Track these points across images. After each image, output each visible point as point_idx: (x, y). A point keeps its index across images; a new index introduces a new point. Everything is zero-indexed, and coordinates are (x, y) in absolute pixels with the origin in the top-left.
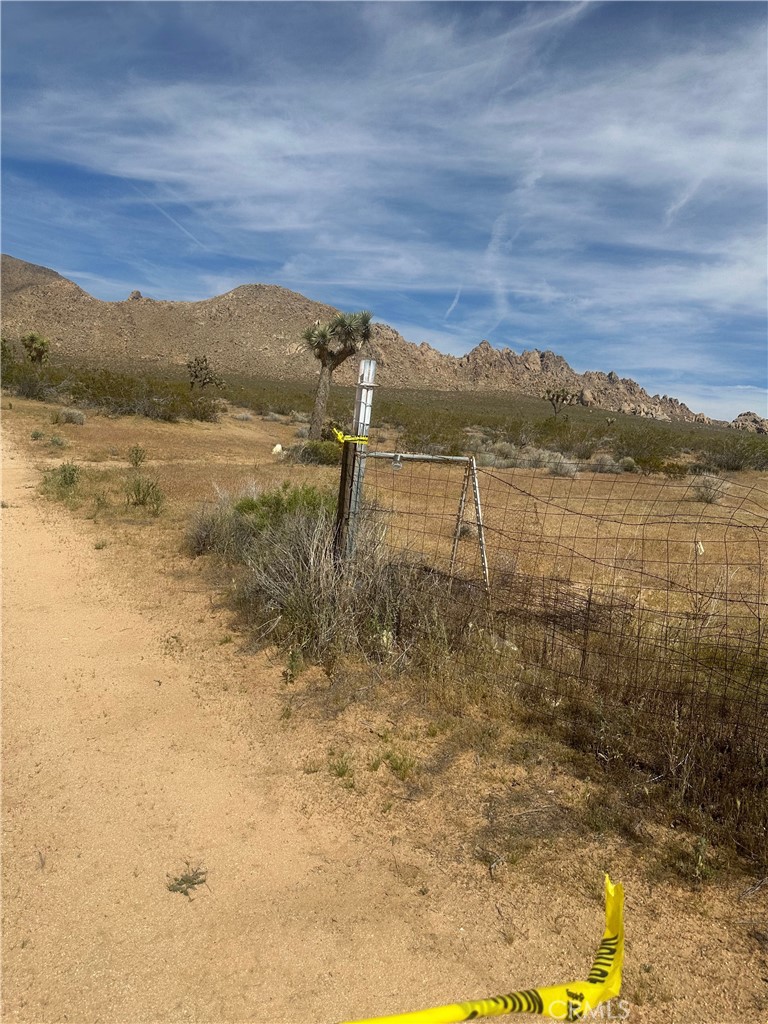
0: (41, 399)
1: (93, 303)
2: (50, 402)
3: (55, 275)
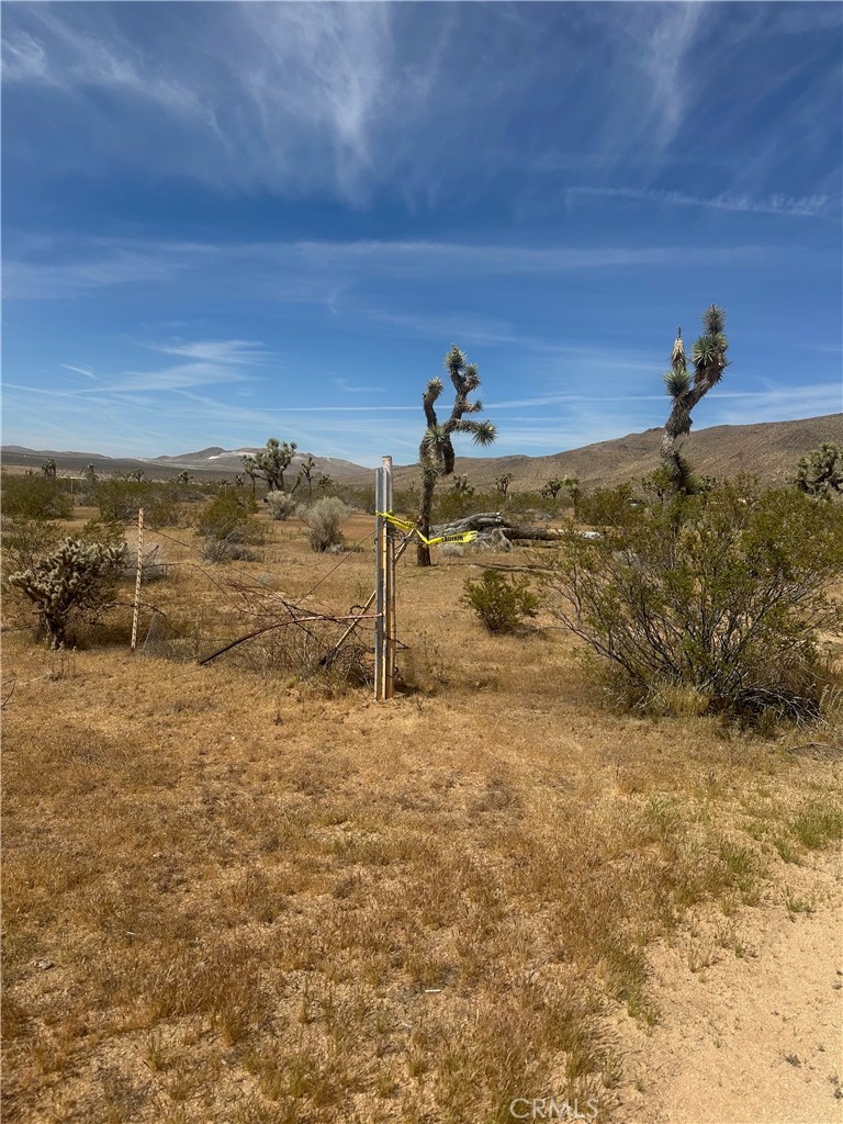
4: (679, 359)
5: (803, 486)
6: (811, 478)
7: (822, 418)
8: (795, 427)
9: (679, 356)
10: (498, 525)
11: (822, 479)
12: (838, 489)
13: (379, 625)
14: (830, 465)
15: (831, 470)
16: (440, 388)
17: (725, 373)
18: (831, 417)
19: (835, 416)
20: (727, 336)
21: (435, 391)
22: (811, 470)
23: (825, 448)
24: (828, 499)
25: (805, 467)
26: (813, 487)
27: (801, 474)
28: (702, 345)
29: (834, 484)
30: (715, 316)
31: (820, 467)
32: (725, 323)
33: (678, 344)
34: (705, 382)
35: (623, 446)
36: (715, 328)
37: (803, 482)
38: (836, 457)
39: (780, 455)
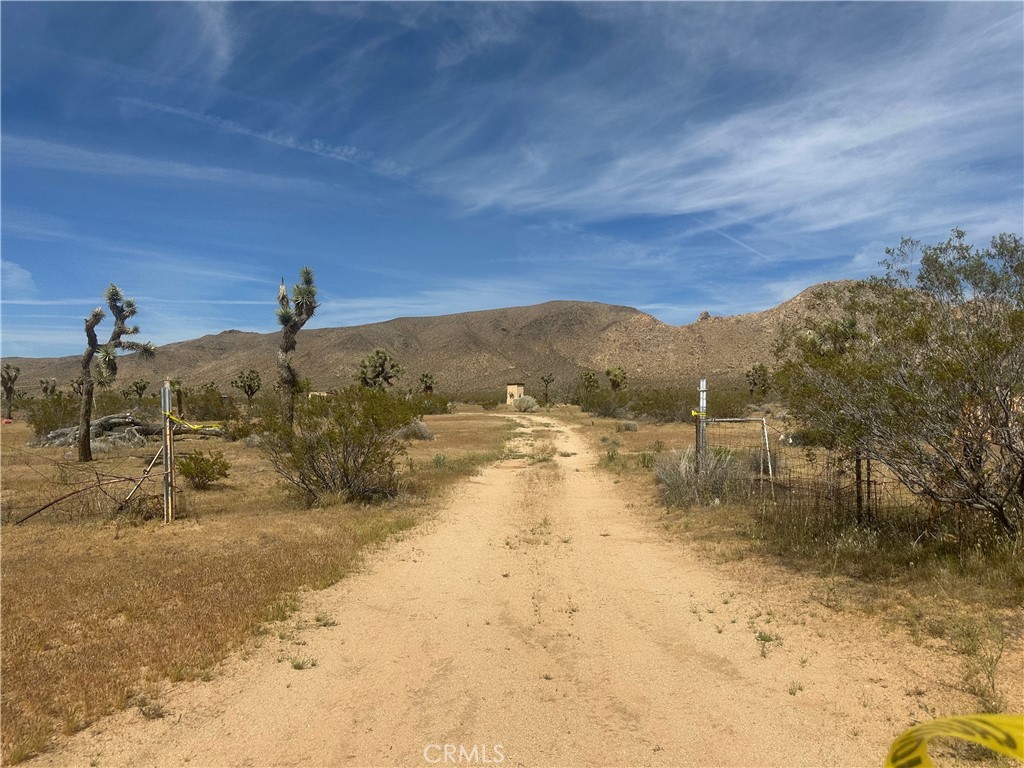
0: (615, 417)
1: (666, 329)
2: (620, 418)
3: (634, 311)
4: (284, 300)
5: (365, 381)
6: (370, 375)
7: (372, 325)
8: (351, 332)
9: (284, 297)
10: (128, 424)
11: (377, 376)
12: (388, 383)
13: (166, 479)
14: (382, 365)
15: (383, 369)
16: (103, 316)
17: (316, 310)
18: (377, 324)
19: (380, 323)
20: (317, 288)
21: (98, 318)
22: (370, 369)
23: (378, 353)
24: (383, 390)
25: (365, 367)
26: (372, 382)
27: (363, 373)
28: (300, 292)
29: (386, 379)
30: (307, 273)
31: (376, 367)
32: (315, 278)
33: (282, 288)
34: (304, 316)
35: (200, 346)
36: (308, 282)
37: (365, 379)
38: (386, 359)
39: (341, 355)
